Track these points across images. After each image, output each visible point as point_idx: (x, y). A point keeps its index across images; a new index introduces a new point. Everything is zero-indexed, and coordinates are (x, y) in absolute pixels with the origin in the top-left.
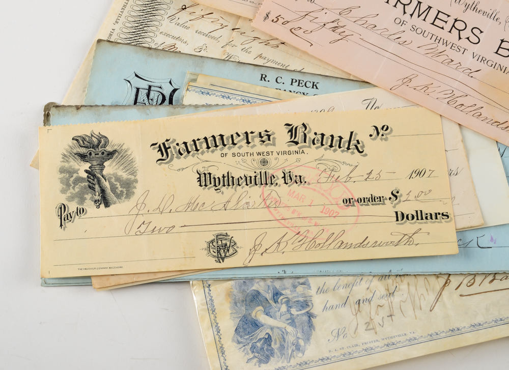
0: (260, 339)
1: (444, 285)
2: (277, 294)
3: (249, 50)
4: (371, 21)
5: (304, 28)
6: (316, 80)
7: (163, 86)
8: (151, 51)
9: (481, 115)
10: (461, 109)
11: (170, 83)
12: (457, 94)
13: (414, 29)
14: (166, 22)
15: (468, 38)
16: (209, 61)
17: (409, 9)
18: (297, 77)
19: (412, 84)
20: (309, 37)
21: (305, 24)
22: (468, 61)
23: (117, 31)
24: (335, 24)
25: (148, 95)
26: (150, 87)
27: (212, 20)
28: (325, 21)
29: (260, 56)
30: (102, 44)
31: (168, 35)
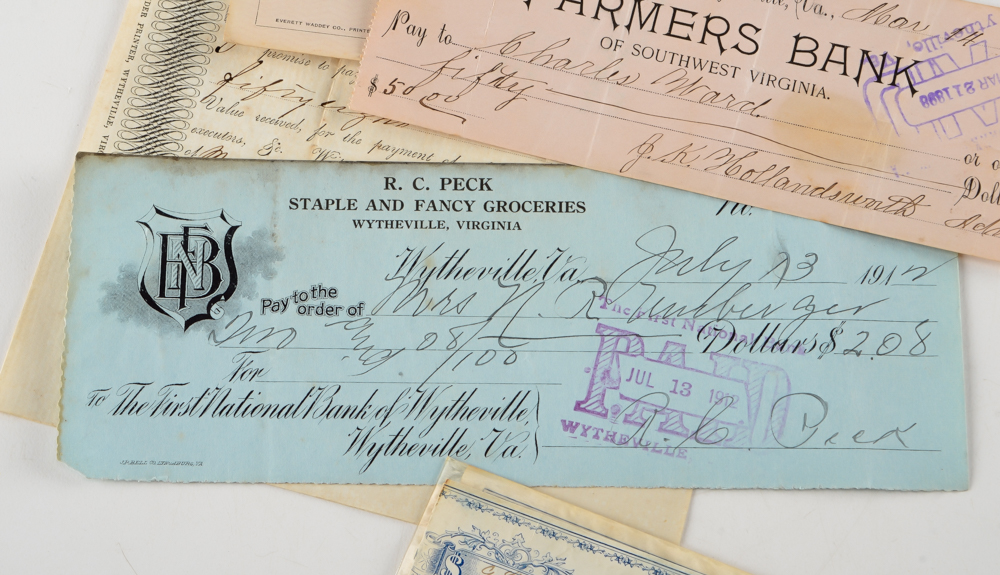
3: (357, 138)
4: (560, 53)
5: (445, 93)
6: (485, 174)
7: (210, 226)
8: (178, 164)
9: (788, 181)
10: (751, 179)
11: (222, 217)
12: (739, 152)
13: (638, 50)
14: (199, 110)
15: (736, 47)
16: (288, 168)
17: (623, 17)
18: (451, 173)
19: (656, 153)
20: (454, 107)
21: (444, 85)
22: (746, 88)
23: (113, 138)
24: (497, 74)
25: (185, 245)
26: (186, 229)
27: (283, 93)
28: (478, 71)
29: (379, 145)
30: (86, 160)
31: (207, 133)
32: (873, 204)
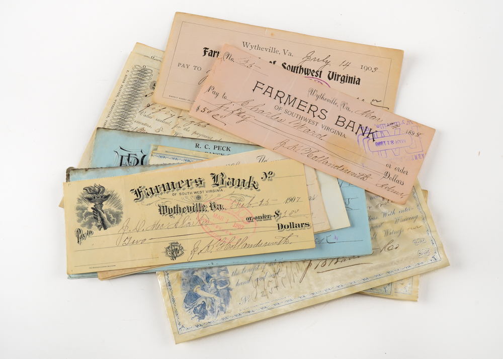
0: (199, 306)
1: (308, 267)
2: (208, 277)
3: (188, 129)
4: (261, 108)
5: (221, 115)
6: (229, 145)
7: (137, 154)
8: (129, 133)
9: (327, 162)
10: (316, 159)
11: (141, 151)
12: (313, 150)
13: (286, 112)
14: (138, 115)
15: (319, 116)
16: (165, 137)
17: (284, 100)
18: (218, 144)
19: (286, 146)
20: (223, 120)
21: (221, 112)
22: (319, 130)
23: (109, 121)
24: (239, 111)
25: (128, 160)
26: (129, 155)
27: (166, 112)
28: (233, 110)
29: (195, 133)
30: (100, 130)
31: (139, 123)
32: (354, 175)
